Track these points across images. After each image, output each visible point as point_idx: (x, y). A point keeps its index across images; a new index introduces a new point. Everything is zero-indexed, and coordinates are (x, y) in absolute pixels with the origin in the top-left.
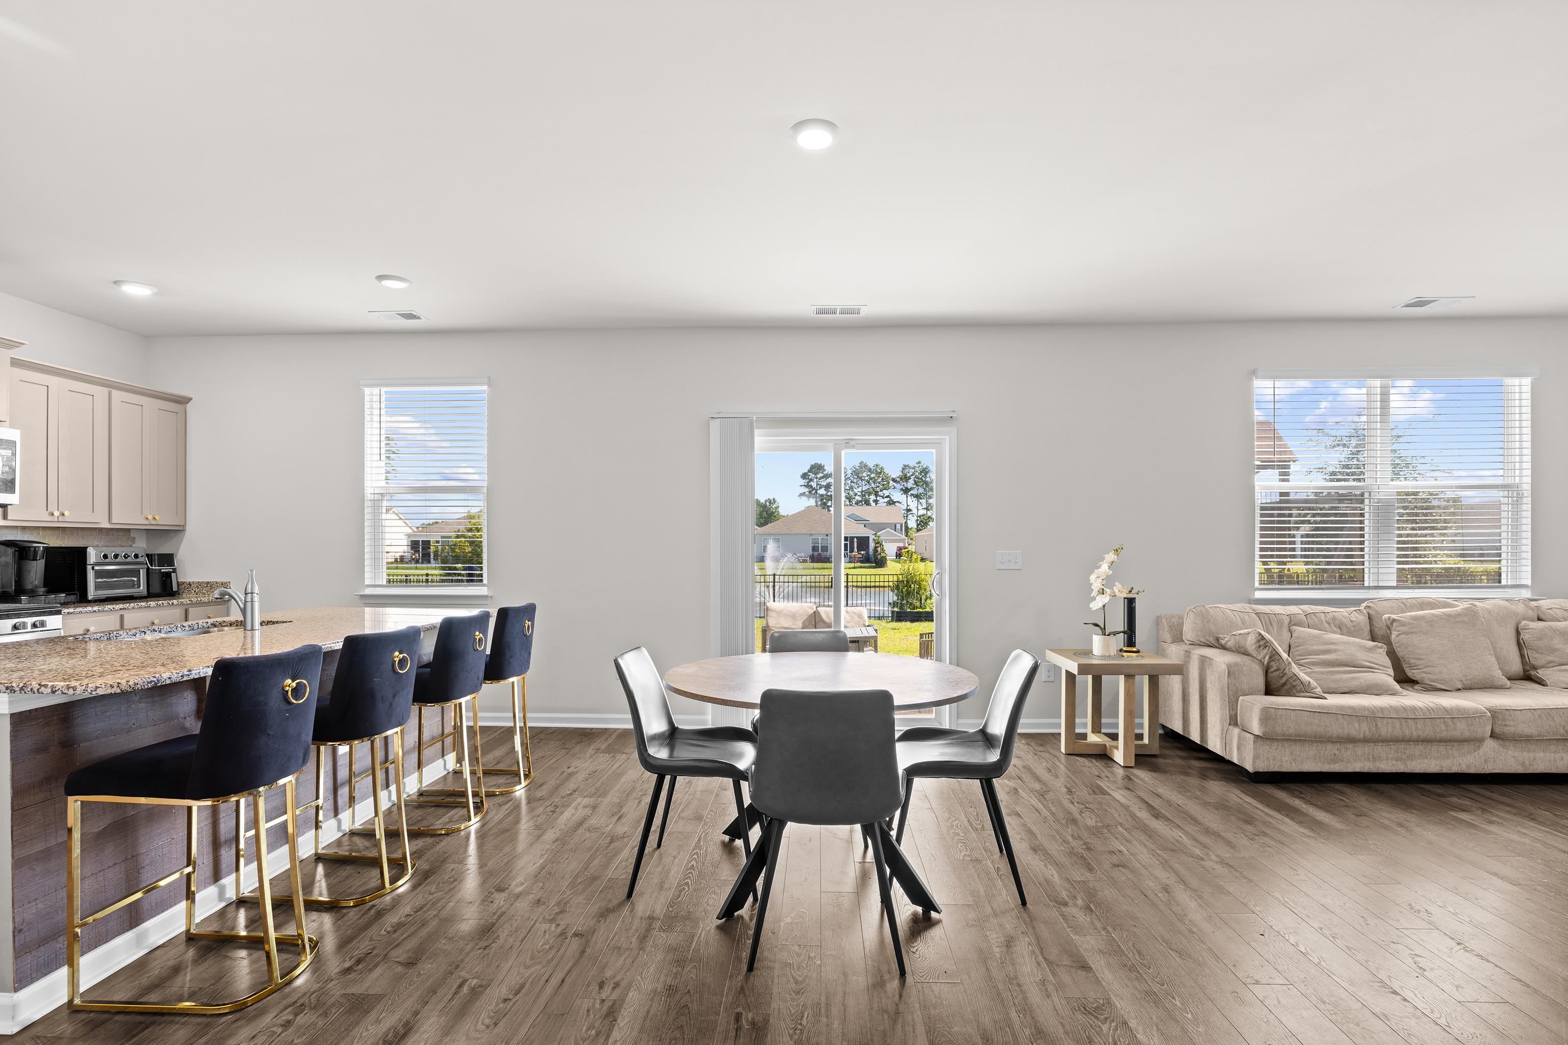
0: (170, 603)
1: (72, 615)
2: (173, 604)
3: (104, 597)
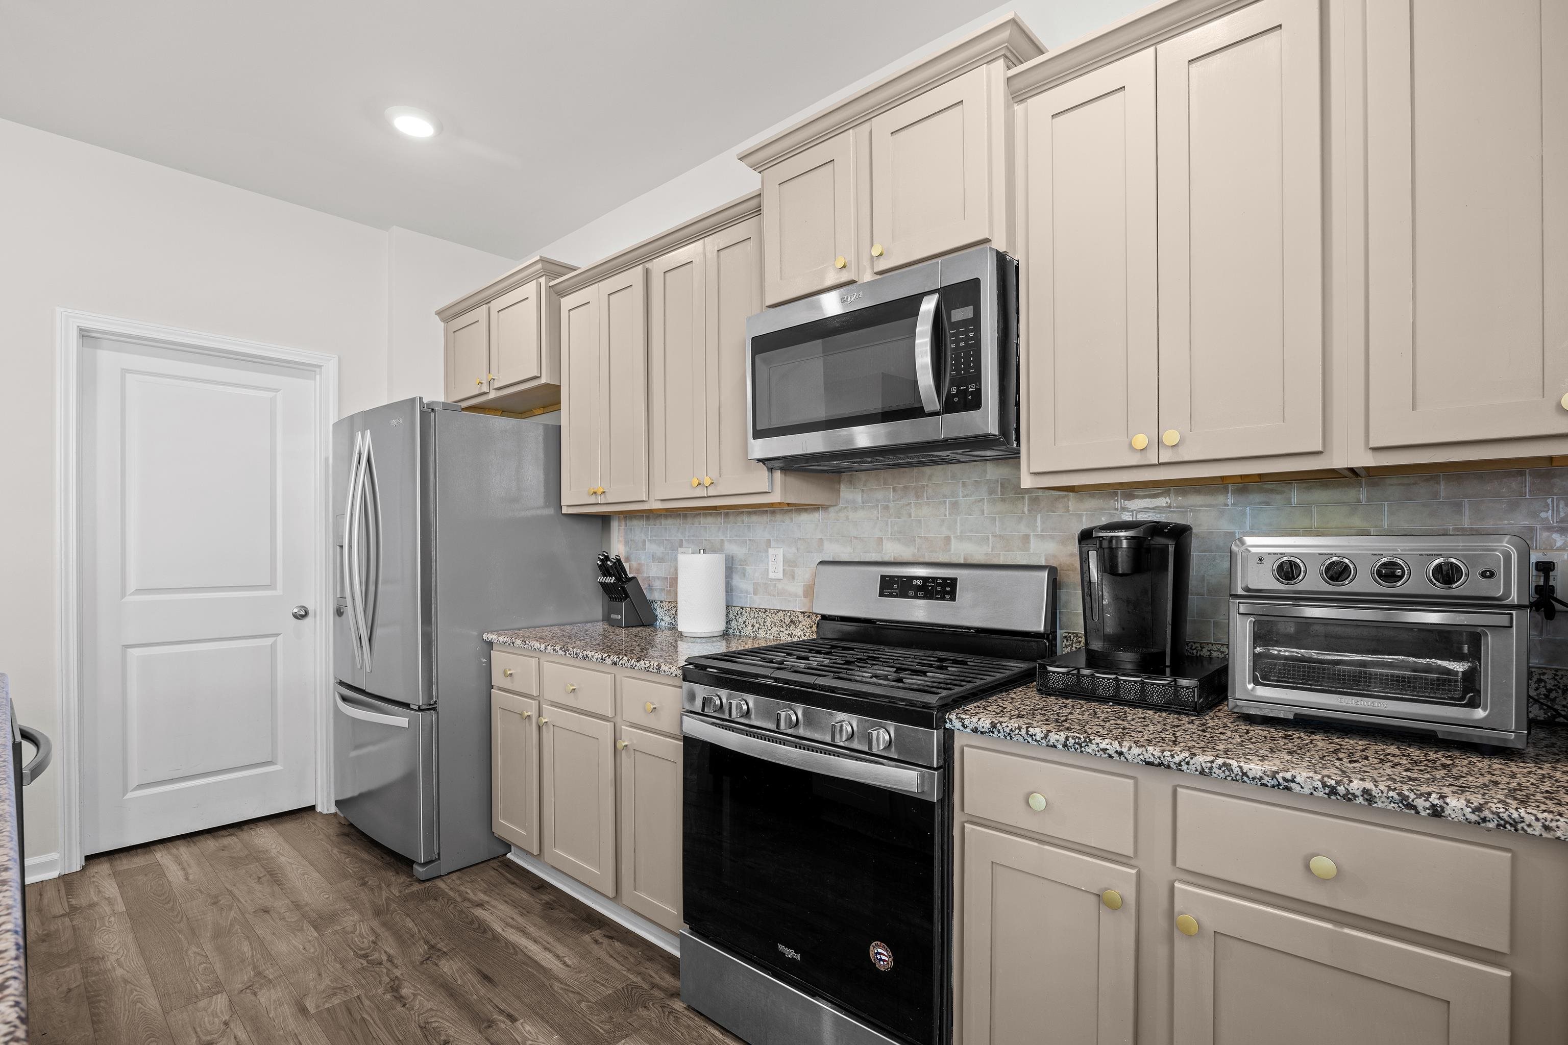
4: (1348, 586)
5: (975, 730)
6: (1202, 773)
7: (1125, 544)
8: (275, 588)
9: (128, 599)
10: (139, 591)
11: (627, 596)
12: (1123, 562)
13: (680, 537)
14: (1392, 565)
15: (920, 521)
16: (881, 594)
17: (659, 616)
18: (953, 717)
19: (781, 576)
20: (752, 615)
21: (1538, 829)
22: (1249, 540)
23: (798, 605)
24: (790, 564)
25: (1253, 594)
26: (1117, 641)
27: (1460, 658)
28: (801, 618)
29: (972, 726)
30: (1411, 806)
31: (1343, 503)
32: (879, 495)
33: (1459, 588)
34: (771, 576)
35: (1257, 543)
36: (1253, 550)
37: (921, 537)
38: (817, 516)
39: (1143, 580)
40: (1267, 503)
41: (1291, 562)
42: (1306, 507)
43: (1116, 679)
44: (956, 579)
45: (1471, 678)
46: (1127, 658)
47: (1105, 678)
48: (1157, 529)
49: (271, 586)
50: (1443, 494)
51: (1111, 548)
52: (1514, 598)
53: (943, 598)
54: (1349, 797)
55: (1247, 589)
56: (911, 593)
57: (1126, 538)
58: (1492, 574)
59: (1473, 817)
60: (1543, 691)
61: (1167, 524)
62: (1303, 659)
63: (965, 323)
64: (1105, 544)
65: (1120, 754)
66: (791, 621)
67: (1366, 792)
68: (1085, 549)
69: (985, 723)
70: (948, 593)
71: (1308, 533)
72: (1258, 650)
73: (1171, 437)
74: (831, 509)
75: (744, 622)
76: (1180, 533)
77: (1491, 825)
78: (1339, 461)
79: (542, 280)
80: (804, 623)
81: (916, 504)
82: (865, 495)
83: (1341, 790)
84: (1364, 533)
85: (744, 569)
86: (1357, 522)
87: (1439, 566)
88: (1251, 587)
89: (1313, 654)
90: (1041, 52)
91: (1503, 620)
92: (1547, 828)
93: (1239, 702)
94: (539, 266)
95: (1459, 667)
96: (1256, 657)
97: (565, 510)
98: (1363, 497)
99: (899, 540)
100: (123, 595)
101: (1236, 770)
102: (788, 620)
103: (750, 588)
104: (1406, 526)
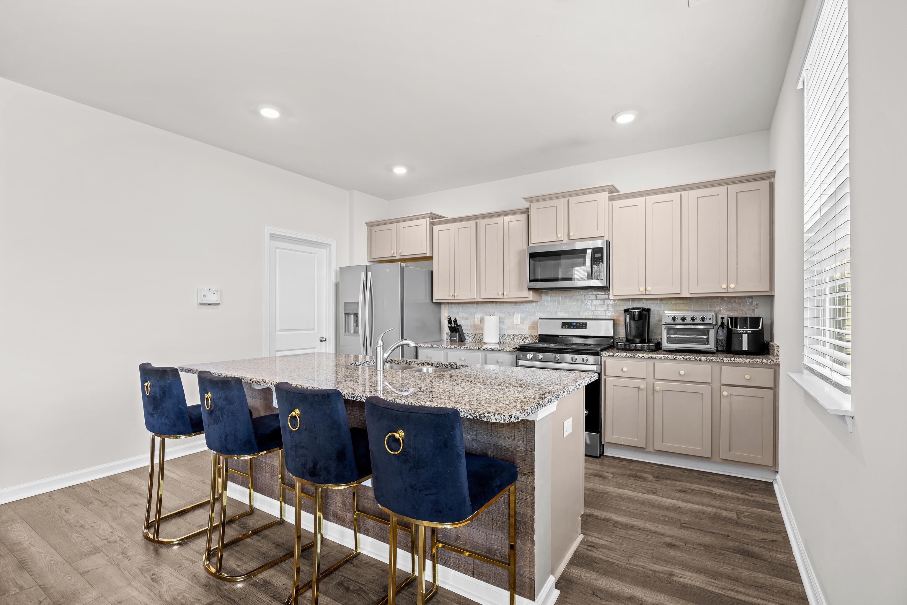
0: (698, 359)
1: (611, 357)
2: (700, 360)
3: (674, 349)
4: (685, 322)
5: (609, 356)
6: (660, 358)
7: (637, 313)
8: (314, 330)
9: (277, 333)
10: (280, 330)
11: (459, 331)
12: (637, 317)
13: (475, 311)
14: (693, 317)
15: (570, 306)
16: (562, 328)
17: (467, 339)
18: (603, 353)
19: (519, 323)
20: (508, 336)
21: (715, 360)
22: (666, 312)
23: (526, 332)
24: (523, 320)
25: (667, 324)
26: (635, 337)
27: (706, 336)
28: (528, 336)
29: (608, 355)
30: (696, 359)
31: (683, 304)
32: (556, 298)
33: (705, 322)
34: (515, 323)
35: (668, 313)
36: (667, 314)
37: (571, 311)
38: (534, 304)
39: (641, 322)
40: (667, 303)
41: (674, 317)
42: (675, 304)
43: (636, 345)
44: (586, 323)
45: (707, 339)
46: (638, 340)
47: (633, 345)
48: (644, 309)
49: (313, 329)
50: (704, 302)
51: (634, 314)
52: (714, 324)
53: (582, 328)
54: (686, 359)
55: (666, 323)
56: (572, 327)
57: (638, 312)
58: (710, 319)
59: (706, 360)
60: (722, 344)
61: (646, 308)
62: (677, 337)
63: (599, 258)
64: (632, 313)
65: (643, 357)
66: (524, 338)
67: (689, 358)
68: (626, 314)
69: (611, 354)
70: (584, 327)
71: (676, 311)
72: (668, 336)
73: (649, 288)
74: (539, 302)
75: (505, 339)
76: (648, 310)
77: (708, 361)
78: (684, 295)
79: (428, 219)
80: (529, 338)
81: (569, 301)
82: (551, 298)
83: (685, 358)
84: (688, 311)
85: (504, 321)
86: (687, 308)
87: (702, 317)
88: (667, 322)
89: (679, 336)
90: (619, 192)
91: (712, 327)
92: (716, 360)
93: (664, 347)
94: (429, 215)
95: (705, 337)
96: (667, 338)
97: (434, 301)
98: (688, 302)
99: (563, 312)
100: (276, 332)
101: (667, 357)
102: (523, 338)
103: (506, 328)
104: (696, 309)
